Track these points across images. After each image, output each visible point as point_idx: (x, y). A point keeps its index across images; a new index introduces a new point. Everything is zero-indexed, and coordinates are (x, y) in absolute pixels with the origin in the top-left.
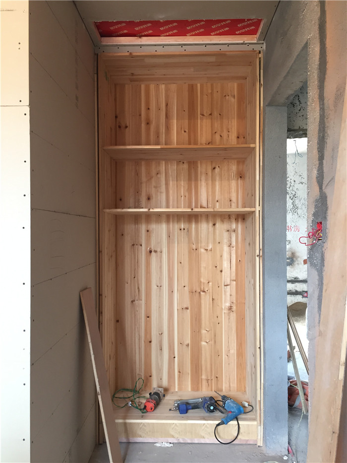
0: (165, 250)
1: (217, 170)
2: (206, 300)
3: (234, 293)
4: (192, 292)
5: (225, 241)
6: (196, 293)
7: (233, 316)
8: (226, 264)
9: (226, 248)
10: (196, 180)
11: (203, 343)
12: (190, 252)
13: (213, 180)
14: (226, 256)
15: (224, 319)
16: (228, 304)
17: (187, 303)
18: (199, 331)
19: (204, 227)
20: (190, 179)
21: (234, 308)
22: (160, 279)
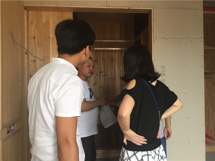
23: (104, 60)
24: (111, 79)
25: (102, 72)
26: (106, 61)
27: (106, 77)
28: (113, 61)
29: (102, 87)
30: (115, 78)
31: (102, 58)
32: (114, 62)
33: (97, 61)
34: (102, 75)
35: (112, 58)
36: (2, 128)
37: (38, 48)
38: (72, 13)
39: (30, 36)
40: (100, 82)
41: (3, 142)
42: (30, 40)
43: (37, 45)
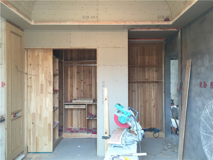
0: (136, 91)
1: (150, 70)
2: (147, 104)
3: (155, 102)
4: (143, 102)
5: (153, 88)
6: (145, 102)
7: (155, 108)
8: (153, 94)
10: (145, 72)
11: (147, 115)
12: (143, 91)
13: (149, 72)
14: (153, 92)
15: (152, 109)
16: (153, 105)
17: (142, 105)
18: (146, 112)
19: (147, 85)
20: (143, 72)
21: (155, 106)
22: (135, 98)
23: (84, 72)
24: (89, 85)
25: (82, 80)
26: (85, 73)
27: (85, 84)
28: (90, 73)
29: (82, 91)
30: (91, 85)
31: (82, 71)
33: (79, 73)
34: (82, 82)
35: (90, 71)
36: (11, 114)
37: (33, 71)
38: (52, 50)
39: (28, 64)
40: (81, 87)
41: (11, 121)
42: (28, 66)
43: (32, 69)
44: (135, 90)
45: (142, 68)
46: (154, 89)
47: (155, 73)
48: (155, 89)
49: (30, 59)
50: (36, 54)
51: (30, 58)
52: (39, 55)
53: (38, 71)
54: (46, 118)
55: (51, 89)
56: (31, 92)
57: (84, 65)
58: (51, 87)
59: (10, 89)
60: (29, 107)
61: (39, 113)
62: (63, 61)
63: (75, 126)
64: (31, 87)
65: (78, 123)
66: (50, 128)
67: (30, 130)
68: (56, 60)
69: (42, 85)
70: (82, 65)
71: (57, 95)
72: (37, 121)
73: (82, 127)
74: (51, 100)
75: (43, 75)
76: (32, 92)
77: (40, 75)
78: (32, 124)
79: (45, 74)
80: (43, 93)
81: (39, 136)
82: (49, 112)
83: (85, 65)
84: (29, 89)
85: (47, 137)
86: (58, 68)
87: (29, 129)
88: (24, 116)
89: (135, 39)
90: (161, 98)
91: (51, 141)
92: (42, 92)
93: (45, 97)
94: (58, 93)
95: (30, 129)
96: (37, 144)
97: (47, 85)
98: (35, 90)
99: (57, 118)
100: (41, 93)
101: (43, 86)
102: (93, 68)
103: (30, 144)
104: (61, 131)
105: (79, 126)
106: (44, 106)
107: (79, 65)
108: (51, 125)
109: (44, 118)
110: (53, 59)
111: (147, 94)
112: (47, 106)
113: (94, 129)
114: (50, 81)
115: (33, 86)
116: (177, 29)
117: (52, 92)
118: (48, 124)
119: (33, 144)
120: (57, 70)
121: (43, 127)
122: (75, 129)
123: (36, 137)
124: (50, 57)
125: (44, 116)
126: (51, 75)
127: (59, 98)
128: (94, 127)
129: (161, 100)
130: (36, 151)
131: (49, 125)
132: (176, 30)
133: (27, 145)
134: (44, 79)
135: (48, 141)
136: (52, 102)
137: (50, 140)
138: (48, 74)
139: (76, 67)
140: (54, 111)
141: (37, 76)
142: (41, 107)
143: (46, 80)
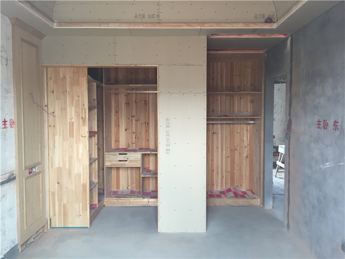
0: (220, 132)
1: (242, 99)
2: (237, 154)
3: (248, 151)
4: (231, 150)
5: (245, 129)
6: (233, 150)
7: (248, 160)
8: (245, 138)
9: (245, 132)
10: (233, 103)
11: (235, 171)
12: (230, 133)
13: (240, 103)
14: (245, 135)
15: (244, 161)
16: (246, 155)
17: (229, 155)
18: (234, 166)
20: (230, 103)
21: (248, 157)
22: (218, 145)
23: (137, 103)
24: (144, 124)
25: (134, 116)
27: (138, 121)
28: (146, 104)
29: (134, 133)
30: (148, 123)
31: (134, 101)
32: (148, 105)
33: (129, 104)
34: (134, 119)
35: (146, 101)
36: (25, 169)
37: (56, 101)
38: (87, 69)
39: (49, 90)
40: (132, 127)
41: (25, 180)
42: (49, 94)
43: (55, 98)
44: (217, 132)
45: (229, 97)
46: (247, 131)
47: (249, 104)
48: (249, 130)
49: (51, 83)
50: (61, 76)
51: (52, 81)
52: (67, 77)
53: (65, 102)
54: (79, 175)
55: (85, 130)
56: (54, 136)
57: (136, 92)
58: (86, 127)
59: (23, 131)
60: (51, 158)
61: (67, 168)
62: (104, 85)
63: (123, 188)
64: (54, 126)
65: (128, 183)
66: (84, 190)
67: (53, 194)
68: (93, 83)
69: (71, 124)
70: (134, 92)
71: (95, 139)
72: (65, 180)
73: (135, 190)
74: (86, 148)
75: (73, 108)
76: (56, 135)
77: (68, 107)
78: (57, 184)
79: (76, 107)
80: (73, 137)
81: (68, 203)
82: (83, 166)
83: (138, 92)
84: (51, 129)
85: (81, 204)
86: (95, 98)
87: (52, 192)
88: (44, 171)
89: (218, 50)
90: (258, 145)
91: (87, 210)
92: (71, 135)
93: (76, 143)
94: (96, 136)
95: (54, 192)
96: (65, 215)
97: (79, 123)
98: (60, 132)
99: (95, 175)
100: (70, 137)
101: (73, 126)
102: (151, 96)
103: (55, 215)
104: (101, 194)
105: (129, 188)
106: (75, 157)
107: (129, 92)
108: (86, 186)
109: (75, 174)
110: (89, 82)
111: (236, 139)
112: (80, 157)
113: (152, 191)
114: (84, 117)
115: (57, 125)
116: (285, 35)
117: (87, 135)
118: (83, 184)
119: (60, 215)
120: (94, 100)
121: (74, 188)
122: (122, 192)
123: (64, 205)
124: (84, 80)
125: (75, 171)
126: (85, 109)
127: (98, 144)
128: (153, 190)
129: (258, 148)
130: (64, 225)
131: (84, 186)
132: (283, 36)
133: (50, 216)
134: (75, 114)
135: (82, 210)
136: (88, 149)
137: (84, 209)
138: (81, 107)
139: (124, 95)
140: (91, 164)
141: (64, 109)
142: (71, 158)
143: (78, 116)
